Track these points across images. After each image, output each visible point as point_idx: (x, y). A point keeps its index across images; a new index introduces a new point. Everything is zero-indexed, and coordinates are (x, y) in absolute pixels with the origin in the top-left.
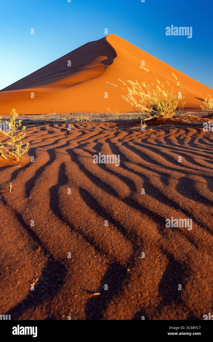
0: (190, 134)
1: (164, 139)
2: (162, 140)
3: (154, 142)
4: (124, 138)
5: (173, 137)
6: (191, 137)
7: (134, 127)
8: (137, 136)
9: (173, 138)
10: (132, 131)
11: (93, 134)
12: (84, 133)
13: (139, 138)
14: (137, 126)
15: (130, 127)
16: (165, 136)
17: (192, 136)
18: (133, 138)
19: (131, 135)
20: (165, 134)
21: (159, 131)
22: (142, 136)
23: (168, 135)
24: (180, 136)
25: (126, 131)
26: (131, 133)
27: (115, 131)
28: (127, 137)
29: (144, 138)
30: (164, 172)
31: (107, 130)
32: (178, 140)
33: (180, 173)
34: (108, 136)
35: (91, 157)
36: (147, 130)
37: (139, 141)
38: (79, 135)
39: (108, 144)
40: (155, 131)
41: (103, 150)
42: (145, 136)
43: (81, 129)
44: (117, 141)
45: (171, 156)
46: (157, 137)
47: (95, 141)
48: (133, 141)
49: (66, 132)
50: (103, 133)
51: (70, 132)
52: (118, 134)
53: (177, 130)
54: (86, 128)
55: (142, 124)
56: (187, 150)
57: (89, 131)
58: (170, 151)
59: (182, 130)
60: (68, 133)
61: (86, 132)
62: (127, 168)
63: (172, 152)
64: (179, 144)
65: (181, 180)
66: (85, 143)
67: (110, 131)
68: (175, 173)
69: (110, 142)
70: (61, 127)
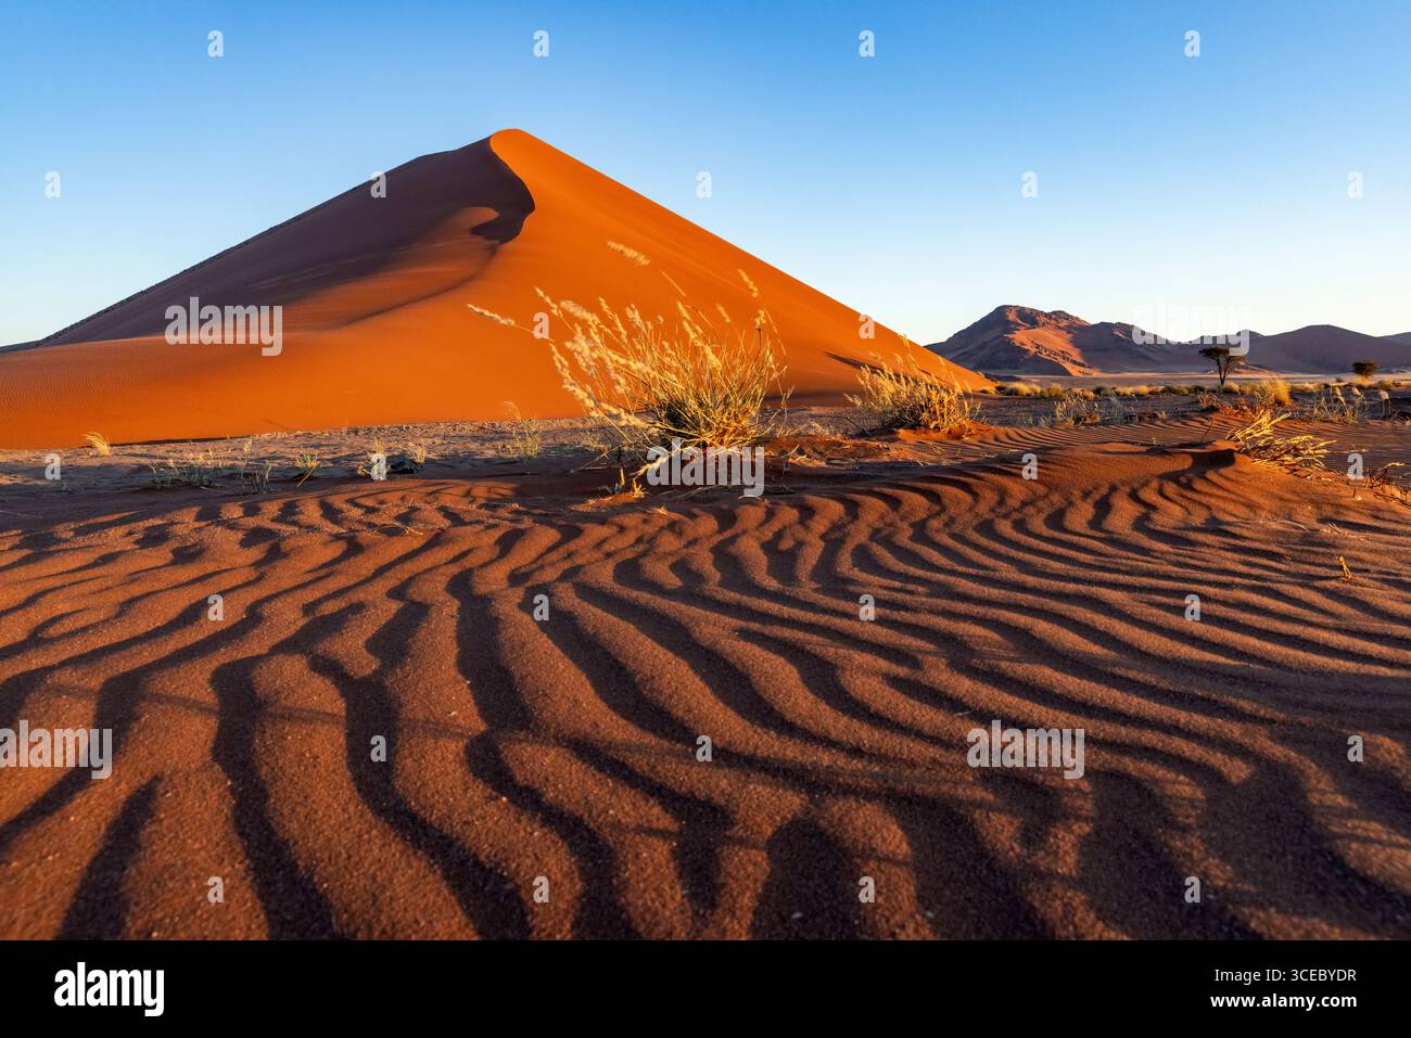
0: (820, 525)
1: (711, 556)
2: (704, 561)
3: (671, 574)
4: (539, 563)
5: (751, 542)
6: (823, 537)
7: (592, 502)
8: (599, 545)
9: (750, 548)
10: (579, 524)
11: (399, 547)
12: (354, 548)
13: (609, 555)
14: (605, 494)
15: (572, 503)
16: (717, 539)
17: (827, 533)
18: (579, 561)
19: (572, 546)
20: (720, 532)
21: (693, 516)
22: (620, 545)
23: (728, 534)
24: (779, 535)
25: (553, 526)
26: (571, 532)
27: (506, 526)
28: (553, 556)
29: (629, 555)
30: (697, 794)
31: (470, 523)
32: (769, 558)
33: (777, 790)
34: (469, 557)
35: (336, 711)
36: (645, 512)
37: (604, 576)
38: (324, 561)
39: (455, 609)
40: (675, 516)
41: (412, 656)
42: (632, 546)
43: (347, 524)
44: (505, 584)
45: (739, 667)
46: (686, 547)
47: (397, 593)
48: (576, 580)
49: (265, 546)
50: (448, 542)
51: (285, 546)
52: (514, 544)
53: (765, 510)
54: (374, 519)
55: (623, 482)
56: (810, 617)
57: (382, 537)
58: (736, 631)
59: (787, 508)
60: (276, 554)
61: (364, 543)
62: (511, 779)
63: (746, 635)
64: (775, 581)
65: (782, 850)
66: (343, 605)
67: (480, 527)
68: (755, 789)
69: (471, 588)
70: (250, 519)
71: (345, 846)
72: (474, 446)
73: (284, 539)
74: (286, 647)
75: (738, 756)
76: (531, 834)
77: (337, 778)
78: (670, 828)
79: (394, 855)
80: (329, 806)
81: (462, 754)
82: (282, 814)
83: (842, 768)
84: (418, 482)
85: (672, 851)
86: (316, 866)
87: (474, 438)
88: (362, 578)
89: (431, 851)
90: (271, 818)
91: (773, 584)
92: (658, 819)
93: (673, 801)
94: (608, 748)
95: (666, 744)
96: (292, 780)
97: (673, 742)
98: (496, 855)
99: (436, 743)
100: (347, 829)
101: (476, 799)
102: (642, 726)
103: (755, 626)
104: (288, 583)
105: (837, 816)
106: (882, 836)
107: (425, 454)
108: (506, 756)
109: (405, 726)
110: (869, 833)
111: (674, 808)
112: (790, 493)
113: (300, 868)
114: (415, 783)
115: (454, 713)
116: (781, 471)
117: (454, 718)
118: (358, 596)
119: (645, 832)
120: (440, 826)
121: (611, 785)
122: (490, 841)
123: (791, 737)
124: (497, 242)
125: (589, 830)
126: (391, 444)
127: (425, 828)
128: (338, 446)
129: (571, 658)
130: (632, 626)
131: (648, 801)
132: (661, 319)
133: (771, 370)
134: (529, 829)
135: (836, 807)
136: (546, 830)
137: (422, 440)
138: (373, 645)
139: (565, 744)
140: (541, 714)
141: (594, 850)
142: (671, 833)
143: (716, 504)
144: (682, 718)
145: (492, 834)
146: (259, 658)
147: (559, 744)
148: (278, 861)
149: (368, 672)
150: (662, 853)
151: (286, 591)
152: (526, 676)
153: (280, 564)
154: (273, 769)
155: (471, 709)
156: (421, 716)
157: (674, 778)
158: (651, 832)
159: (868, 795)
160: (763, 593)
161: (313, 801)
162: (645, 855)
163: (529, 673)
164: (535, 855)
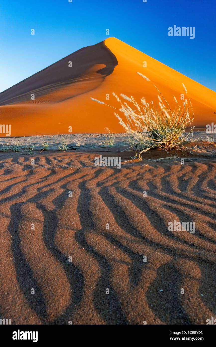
0: (199, 172)
1: (161, 181)
2: (158, 183)
3: (147, 186)
4: (106, 180)
5: (174, 177)
7: (126, 161)
8: (126, 175)
9: (174, 179)
11: (66, 173)
12: (53, 172)
13: (128, 179)
14: (130, 159)
16: (164, 175)
17: (200, 175)
18: (119, 180)
19: (117, 175)
20: (165, 173)
21: (157, 167)
22: (132, 176)
23: (167, 174)
24: (184, 175)
25: (112, 168)
26: (117, 171)
27: (98, 168)
28: (111, 178)
29: (135, 179)
30: (139, 253)
31: (88, 166)
32: (179, 182)
33: (165, 254)
34: (86, 177)
35: (41, 220)
36: (141, 166)
37: (126, 185)
38: (45, 176)
39: (80, 192)
40: (151, 167)
41: (64, 206)
42: (136, 176)
43: (53, 165)
44: (95, 186)
45: (161, 216)
46: (153, 177)
47: (64, 187)
48: (117, 186)
49: (29, 170)
50: (80, 172)
51: (34, 171)
52: (100, 173)
53: (181, 166)
54: (60, 164)
55: (136, 155)
56: (188, 202)
57: (62, 170)
58: (163, 205)
59: (189, 166)
60: (32, 173)
61: (56, 171)
62: (86, 243)
63: (166, 206)
64: (179, 190)
65: (161, 272)
66: (48, 189)
67: (90, 168)
68: (157, 253)
69: (85, 187)
70: (26, 162)
71: (38, 257)
72: (95, 141)
73: (34, 169)
74: (31, 200)
75: (155, 243)
76: (89, 259)
77: (39, 238)
78: (129, 262)
79: (51, 260)
80: (36, 245)
81: (74, 235)
82: (23, 246)
83: (186, 250)
84: (75, 153)
85: (129, 268)
86: (30, 261)
87: (96, 139)
88: (55, 182)
89: (61, 260)
90: (21, 247)
91: (178, 191)
92: (126, 259)
93: (132, 254)
94: (115, 237)
95: (133, 237)
96: (27, 237)
97: (136, 237)
98: (78, 264)
99: (67, 231)
100: (40, 252)
101: (76, 248)
102: (127, 232)
103: (169, 204)
104: (34, 182)
105: (181, 264)
106: (193, 271)
107: (80, 143)
108: (86, 237)
109: (59, 225)
110: (190, 270)
111: (132, 256)
112: (191, 161)
113: (26, 261)
114: (60, 241)
115: (73, 223)
116: (189, 154)
117: (73, 224)
118: (53, 187)
119: (122, 262)
120: (65, 254)
121: (115, 248)
122: (78, 260)
123: (173, 239)
124: (105, 75)
125: (106, 260)
126: (71, 140)
127: (60, 254)
128: (55, 140)
129: (110, 210)
130: (131, 201)
131: (125, 253)
132: (153, 102)
133: (188, 120)
134: (89, 258)
135: (181, 261)
136: (93, 258)
137: (80, 139)
138: (54, 202)
139: (103, 235)
140: (98, 225)
141: (106, 265)
142: (129, 263)
143: (165, 164)
144: (140, 230)
145: (78, 258)
146: (23, 203)
147: (102, 234)
148: (21, 259)
149: (52, 209)
150: (125, 268)
151: (33, 184)
152: (96, 214)
153: (32, 176)
154: (23, 234)
155: (79, 222)
156: (64, 223)
157: (133, 248)
158: (124, 262)
159: (192, 258)
160: (175, 193)
161: (32, 244)
162: (120, 268)
163: (97, 213)
164: (89, 265)
